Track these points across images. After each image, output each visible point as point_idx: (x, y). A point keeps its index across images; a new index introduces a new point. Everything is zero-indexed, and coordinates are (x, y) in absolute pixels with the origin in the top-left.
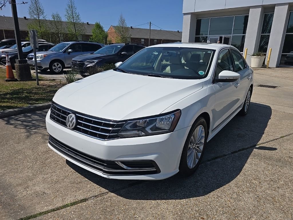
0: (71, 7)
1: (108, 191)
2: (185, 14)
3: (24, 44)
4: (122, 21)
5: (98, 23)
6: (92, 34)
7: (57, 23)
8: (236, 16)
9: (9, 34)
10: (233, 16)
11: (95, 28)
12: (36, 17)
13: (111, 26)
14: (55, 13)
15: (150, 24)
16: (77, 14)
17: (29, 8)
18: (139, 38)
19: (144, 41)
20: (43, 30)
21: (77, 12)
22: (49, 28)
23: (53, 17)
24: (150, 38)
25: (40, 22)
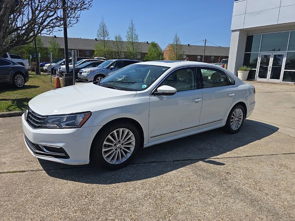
0: (132, 29)
1: (43, 169)
2: (233, 31)
3: (83, 61)
4: (177, 40)
5: (153, 42)
6: (147, 52)
7: (118, 42)
8: (291, 31)
9: (82, 53)
10: (289, 31)
11: (150, 46)
12: (102, 38)
13: (169, 44)
14: (118, 35)
15: (205, 42)
16: (136, 35)
17: (97, 31)
18: (195, 55)
19: (200, 57)
20: (106, 49)
21: (136, 34)
22: (111, 47)
23: (116, 38)
24: (205, 55)
25: (105, 43)
